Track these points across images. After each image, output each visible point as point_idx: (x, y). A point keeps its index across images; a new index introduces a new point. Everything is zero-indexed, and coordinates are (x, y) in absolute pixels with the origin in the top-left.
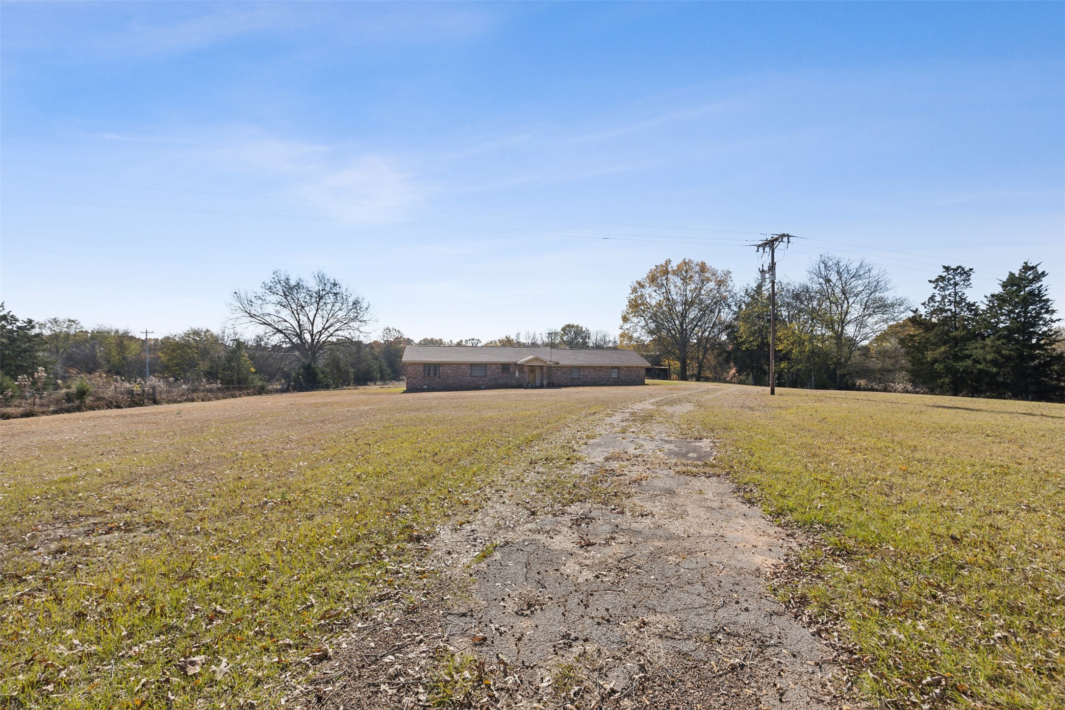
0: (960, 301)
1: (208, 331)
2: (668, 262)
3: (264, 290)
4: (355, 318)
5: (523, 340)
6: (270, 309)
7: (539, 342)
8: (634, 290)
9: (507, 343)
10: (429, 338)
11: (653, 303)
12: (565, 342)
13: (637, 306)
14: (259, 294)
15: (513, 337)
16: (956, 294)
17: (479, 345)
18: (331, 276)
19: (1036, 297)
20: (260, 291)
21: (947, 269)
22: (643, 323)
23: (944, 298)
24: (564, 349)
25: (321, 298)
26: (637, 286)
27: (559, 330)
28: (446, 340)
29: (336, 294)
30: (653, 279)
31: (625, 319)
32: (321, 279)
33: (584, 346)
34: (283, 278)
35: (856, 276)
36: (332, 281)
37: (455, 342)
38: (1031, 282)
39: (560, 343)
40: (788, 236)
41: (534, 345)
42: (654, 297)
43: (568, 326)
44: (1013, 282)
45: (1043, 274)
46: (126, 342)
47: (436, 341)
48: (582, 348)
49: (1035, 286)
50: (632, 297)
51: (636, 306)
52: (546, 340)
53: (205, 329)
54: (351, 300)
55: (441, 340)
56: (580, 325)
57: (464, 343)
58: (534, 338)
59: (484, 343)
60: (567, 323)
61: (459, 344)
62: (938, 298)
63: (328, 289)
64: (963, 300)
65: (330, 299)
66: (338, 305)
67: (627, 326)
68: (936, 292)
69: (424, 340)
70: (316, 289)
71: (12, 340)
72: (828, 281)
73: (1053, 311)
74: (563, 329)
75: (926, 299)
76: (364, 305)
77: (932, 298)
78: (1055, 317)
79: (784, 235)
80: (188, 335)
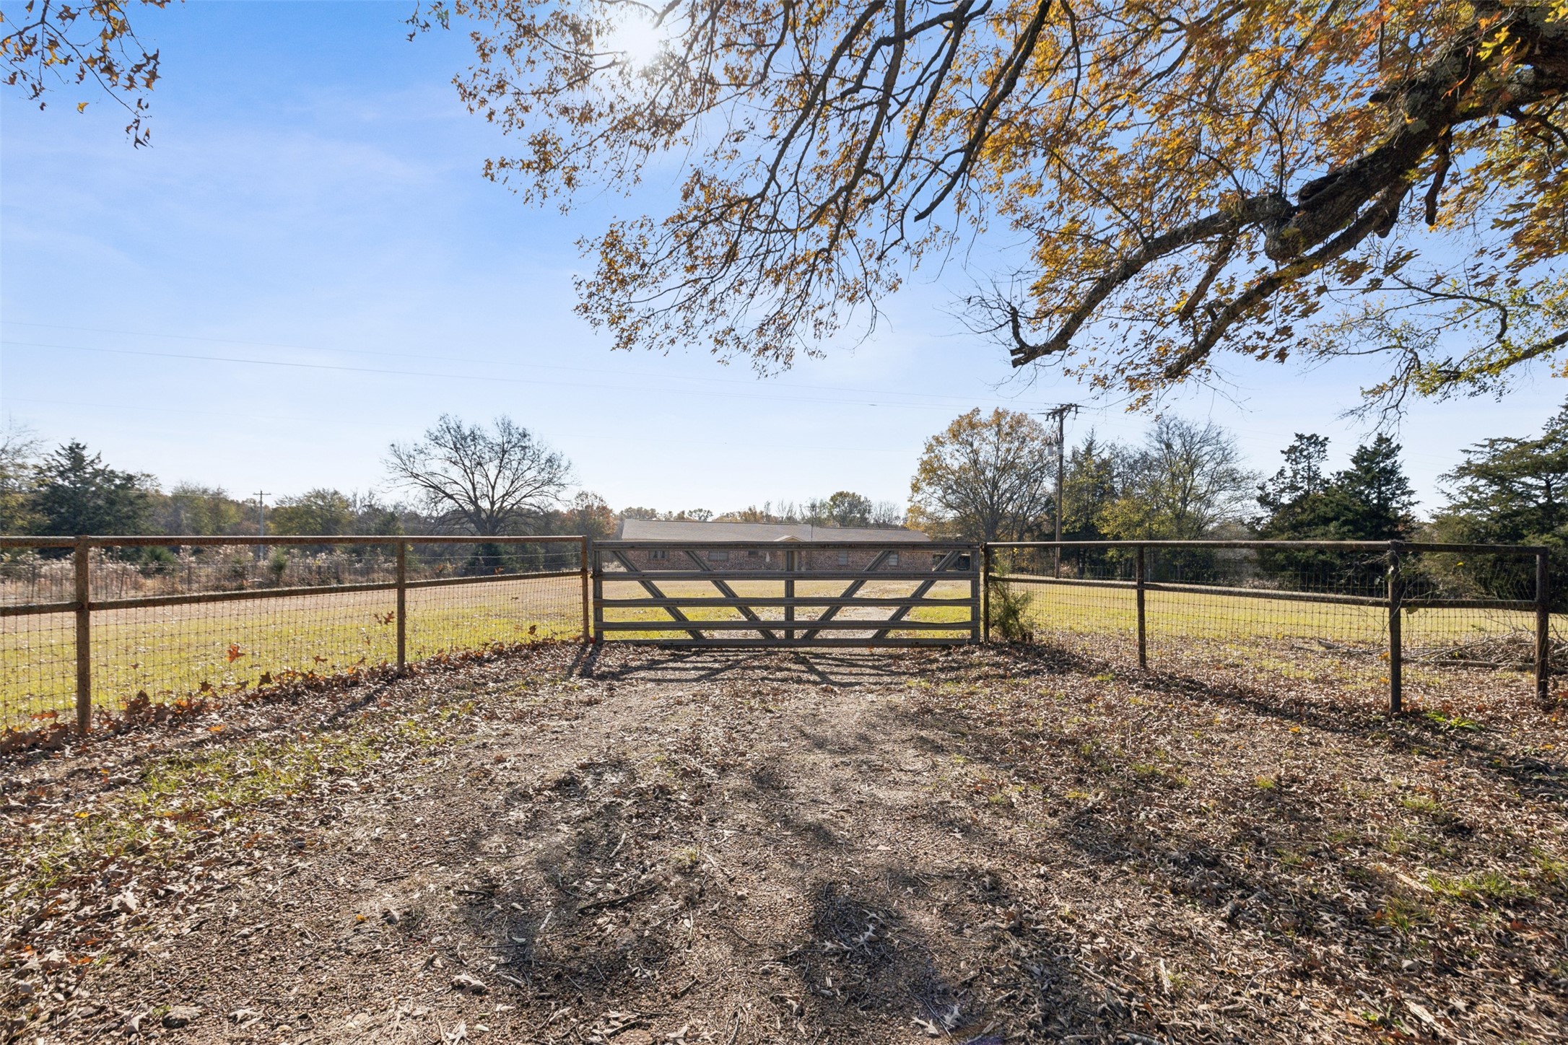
0: (1313, 477)
1: (336, 493)
2: (977, 411)
3: (428, 441)
4: (550, 481)
5: (774, 512)
6: (436, 466)
7: (798, 517)
8: (930, 449)
9: (751, 517)
10: (635, 507)
11: (956, 466)
12: (835, 518)
13: (934, 470)
14: (421, 446)
15: (759, 508)
16: (1309, 468)
17: (710, 519)
18: (519, 423)
19: (1389, 474)
20: (423, 442)
21: (1300, 437)
22: (940, 493)
23: (1296, 473)
24: (834, 527)
25: (504, 452)
26: (934, 443)
27: (827, 499)
28: (661, 511)
29: (524, 448)
30: (955, 434)
31: (916, 488)
32: (507, 428)
33: (863, 523)
34: (453, 425)
35: (1204, 441)
36: (521, 431)
37: (675, 514)
38: (1387, 456)
39: (828, 519)
40: (1076, 406)
41: (791, 520)
42: (954, 458)
43: (841, 494)
44: (1363, 457)
45: (1398, 447)
46: (223, 507)
47: (646, 511)
48: (859, 526)
49: (1389, 462)
50: (925, 458)
51: (931, 471)
52: (808, 514)
53: (332, 491)
54: (544, 457)
55: (653, 510)
56: (858, 493)
57: (686, 515)
58: (790, 511)
59: (716, 515)
60: (839, 490)
61: (681, 517)
62: (1289, 473)
63: (514, 440)
64: (1316, 475)
65: (516, 454)
66: (526, 463)
67: (918, 497)
68: (1287, 466)
69: (627, 510)
70: (500, 441)
71: (111, 503)
72: (1169, 446)
73: (1411, 493)
74: (833, 499)
75: (1274, 474)
76: (564, 463)
77: (1281, 473)
78: (1413, 498)
79: (1071, 405)
80: (308, 498)
